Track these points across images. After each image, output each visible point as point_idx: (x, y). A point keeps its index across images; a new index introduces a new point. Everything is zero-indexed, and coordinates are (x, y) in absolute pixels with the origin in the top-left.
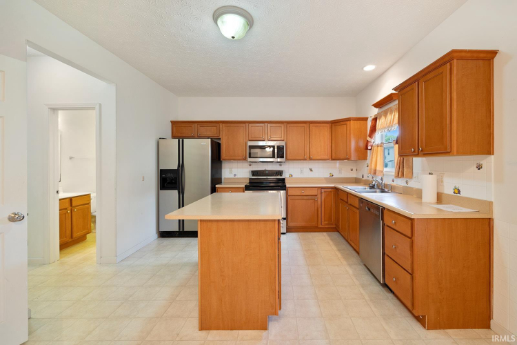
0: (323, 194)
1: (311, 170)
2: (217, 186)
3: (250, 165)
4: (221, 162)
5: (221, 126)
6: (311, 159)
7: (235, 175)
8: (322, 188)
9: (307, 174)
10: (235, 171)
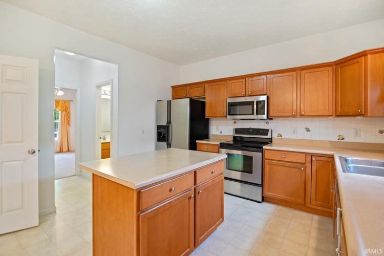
0: (314, 163)
1: (308, 130)
2: (197, 141)
3: (235, 123)
4: (207, 120)
5: (206, 86)
6: (302, 116)
7: (221, 132)
8: (313, 155)
9: (302, 135)
10: (221, 128)
